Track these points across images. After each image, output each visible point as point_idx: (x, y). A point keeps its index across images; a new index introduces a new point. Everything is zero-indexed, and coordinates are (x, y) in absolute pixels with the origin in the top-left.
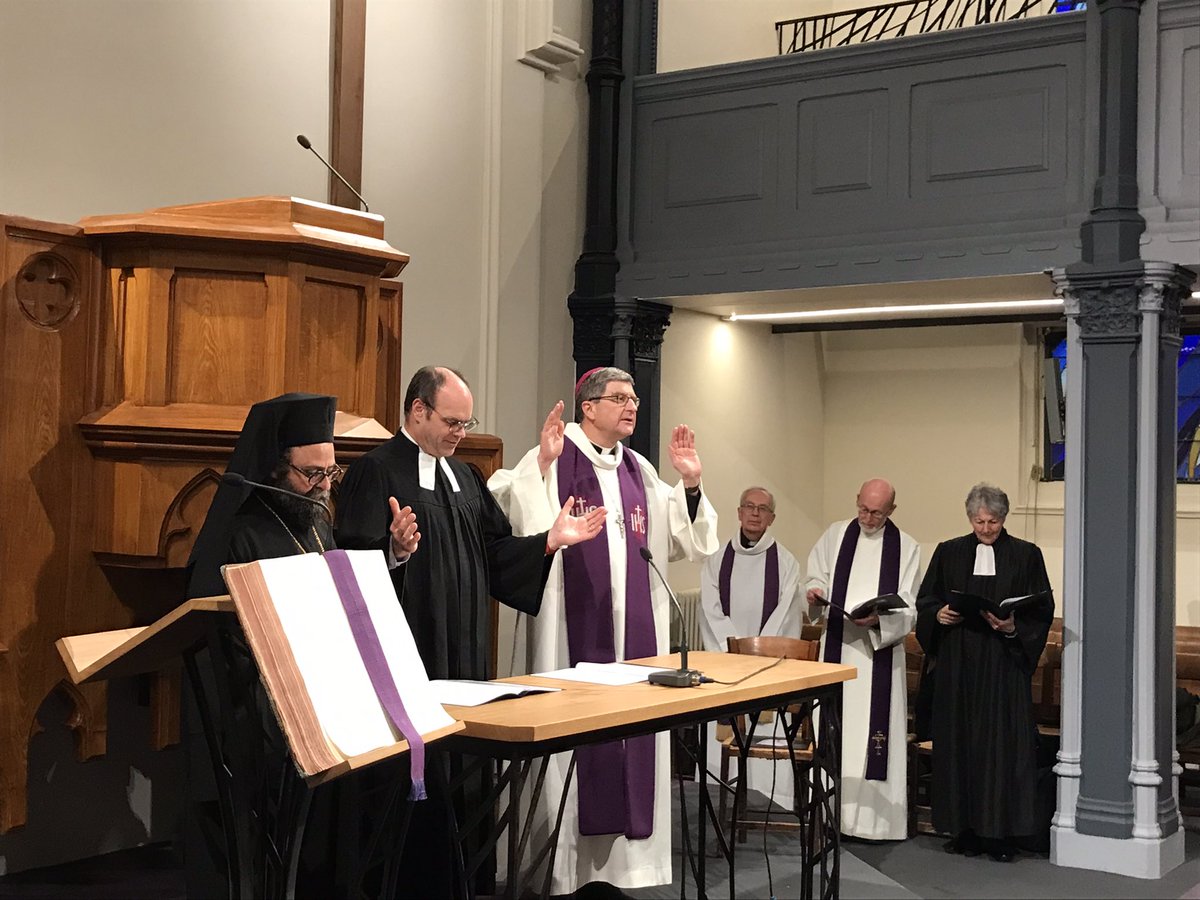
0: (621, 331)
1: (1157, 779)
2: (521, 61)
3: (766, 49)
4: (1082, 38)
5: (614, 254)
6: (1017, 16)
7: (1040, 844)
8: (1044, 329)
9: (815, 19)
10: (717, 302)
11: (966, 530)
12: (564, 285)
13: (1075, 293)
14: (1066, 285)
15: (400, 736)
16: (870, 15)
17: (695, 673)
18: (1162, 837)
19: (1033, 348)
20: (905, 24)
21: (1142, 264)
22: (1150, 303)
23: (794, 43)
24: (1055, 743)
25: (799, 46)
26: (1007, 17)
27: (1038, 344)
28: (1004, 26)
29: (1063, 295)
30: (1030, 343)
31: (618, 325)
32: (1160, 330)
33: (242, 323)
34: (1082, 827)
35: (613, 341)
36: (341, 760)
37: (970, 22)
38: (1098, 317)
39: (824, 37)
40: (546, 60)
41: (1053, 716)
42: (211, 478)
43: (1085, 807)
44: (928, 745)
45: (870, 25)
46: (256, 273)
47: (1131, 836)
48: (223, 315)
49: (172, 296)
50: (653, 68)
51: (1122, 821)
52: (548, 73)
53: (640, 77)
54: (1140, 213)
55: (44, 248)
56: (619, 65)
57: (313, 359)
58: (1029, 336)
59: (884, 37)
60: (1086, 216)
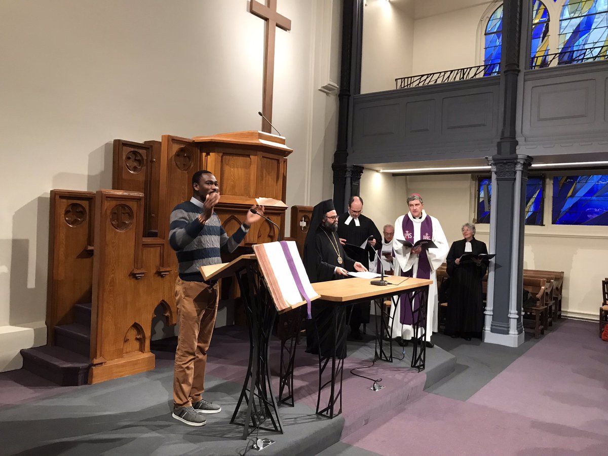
0: (348, 175)
1: (517, 316)
2: (319, 90)
3: (392, 87)
4: (499, 83)
5: (346, 151)
6: (473, 77)
7: (480, 336)
8: (478, 176)
9: (408, 78)
10: (377, 166)
11: (462, 238)
12: (331, 161)
13: (495, 164)
14: (492, 162)
15: (304, 299)
16: (426, 77)
17: (386, 281)
18: (518, 334)
19: (474, 182)
20: (437, 80)
21: (517, 155)
22: (519, 168)
23: (401, 85)
24: (485, 305)
25: (403, 86)
26: (469, 78)
27: (476, 181)
28: (468, 80)
29: (491, 165)
30: (473, 180)
31: (347, 173)
32: (522, 176)
33: (243, 170)
34: (492, 331)
35: (346, 178)
36: (289, 306)
37: (457, 79)
38: (502, 172)
39: (411, 83)
40: (327, 90)
41: (485, 297)
42: (233, 218)
43: (494, 324)
44: (445, 304)
45: (425, 80)
46: (247, 155)
47: (508, 334)
48: (237, 168)
49: (222, 161)
50: (360, 93)
51: (506, 329)
52: (327, 94)
53: (356, 95)
54: (517, 139)
55: (183, 146)
56: (349, 91)
57: (264, 182)
58: (473, 178)
59: (430, 84)
60: (499, 140)
